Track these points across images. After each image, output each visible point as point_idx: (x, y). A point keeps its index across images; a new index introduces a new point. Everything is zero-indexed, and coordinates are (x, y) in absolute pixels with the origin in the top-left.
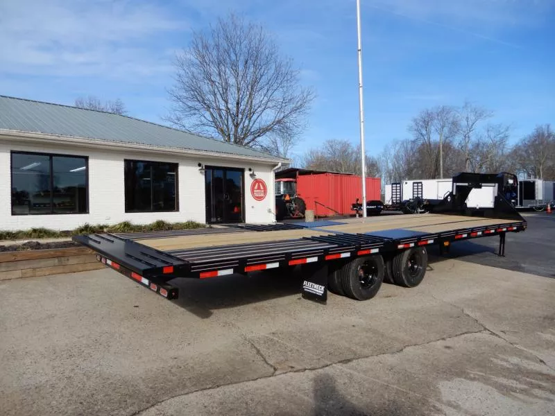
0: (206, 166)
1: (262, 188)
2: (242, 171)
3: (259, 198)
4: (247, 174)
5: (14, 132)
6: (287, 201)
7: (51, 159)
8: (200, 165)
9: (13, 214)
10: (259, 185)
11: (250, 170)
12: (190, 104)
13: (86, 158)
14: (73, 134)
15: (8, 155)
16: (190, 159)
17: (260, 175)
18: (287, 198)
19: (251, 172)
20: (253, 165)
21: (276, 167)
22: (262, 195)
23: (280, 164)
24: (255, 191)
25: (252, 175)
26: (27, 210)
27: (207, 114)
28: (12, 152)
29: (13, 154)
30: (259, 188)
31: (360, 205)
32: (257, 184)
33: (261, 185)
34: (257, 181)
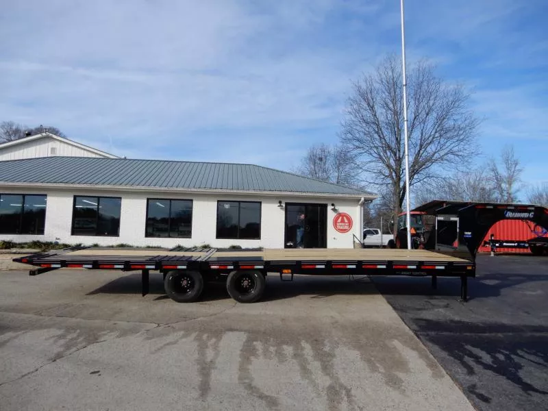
0: (287, 204)
1: (346, 221)
2: (326, 206)
3: (343, 231)
4: (330, 208)
6: (414, 235)
7: (170, 202)
8: (280, 202)
9: (146, 236)
10: (343, 218)
11: (333, 205)
13: (191, 201)
15: (146, 201)
16: (270, 198)
17: (342, 209)
18: (413, 232)
19: (333, 207)
20: (335, 201)
21: (361, 201)
22: (346, 227)
23: (363, 199)
24: (338, 224)
25: (334, 210)
28: (148, 199)
30: (343, 221)
31: (497, 242)
32: (341, 218)
33: (345, 218)
34: (340, 215)
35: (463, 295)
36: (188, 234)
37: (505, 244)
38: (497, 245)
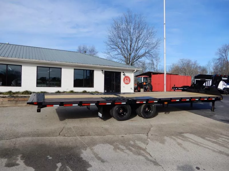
0: (105, 71)
1: (128, 79)
2: (120, 73)
3: (127, 84)
4: (122, 74)
5: (37, 60)
6: (145, 85)
7: (50, 69)
8: (102, 71)
9: (37, 86)
10: (127, 78)
11: (123, 72)
12: (113, 47)
13: (61, 68)
15: (36, 68)
16: (98, 68)
17: (127, 74)
18: (145, 84)
20: (124, 71)
21: (135, 71)
22: (128, 82)
23: (136, 70)
24: (125, 81)
25: (124, 75)
26: (46, 85)
27: (120, 51)
28: (37, 67)
30: (127, 80)
31: (176, 88)
33: (128, 78)
34: (126, 77)
35: (213, 109)
36: (59, 85)
37: (179, 88)
38: (176, 89)
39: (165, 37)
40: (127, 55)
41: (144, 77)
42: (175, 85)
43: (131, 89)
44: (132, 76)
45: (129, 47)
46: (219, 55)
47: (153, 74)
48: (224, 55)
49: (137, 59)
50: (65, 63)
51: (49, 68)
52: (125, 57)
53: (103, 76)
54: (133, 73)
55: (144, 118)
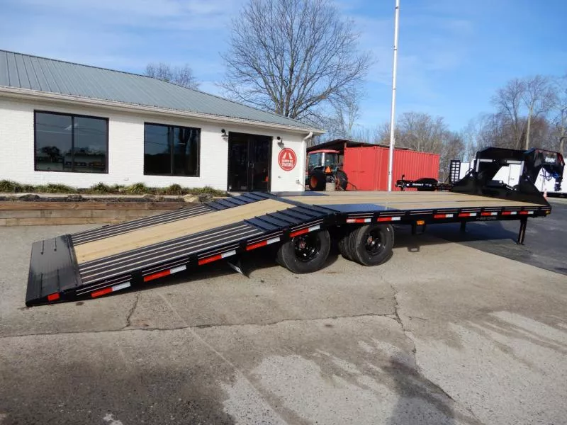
0: (230, 133)
1: (291, 157)
2: (270, 139)
3: (287, 169)
4: (275, 142)
5: (34, 92)
6: (328, 174)
7: (73, 119)
8: (223, 131)
9: (36, 170)
10: (288, 154)
11: (279, 138)
12: (244, 70)
13: (107, 120)
14: (91, 96)
15: (32, 114)
16: (212, 125)
17: (288, 144)
18: (328, 170)
19: (279, 141)
20: (282, 133)
21: (307, 137)
22: (291, 165)
23: (311, 134)
24: (283, 161)
25: (281, 144)
27: (261, 81)
28: (35, 112)
29: (37, 113)
30: (287, 158)
31: (406, 182)
32: (286, 154)
33: (290, 154)
34: (286, 150)
35: (519, 239)
36: (102, 167)
37: (414, 184)
38: (408, 185)
39: (396, 44)
40: (281, 93)
41: (327, 154)
42: (403, 176)
43: (298, 182)
44: (300, 148)
45: (286, 73)
46: (501, 105)
47: (347, 146)
48: (510, 105)
49: (308, 107)
50: (120, 105)
51: (70, 117)
52: (275, 99)
53: (225, 145)
54: (304, 142)
55: (362, 265)
